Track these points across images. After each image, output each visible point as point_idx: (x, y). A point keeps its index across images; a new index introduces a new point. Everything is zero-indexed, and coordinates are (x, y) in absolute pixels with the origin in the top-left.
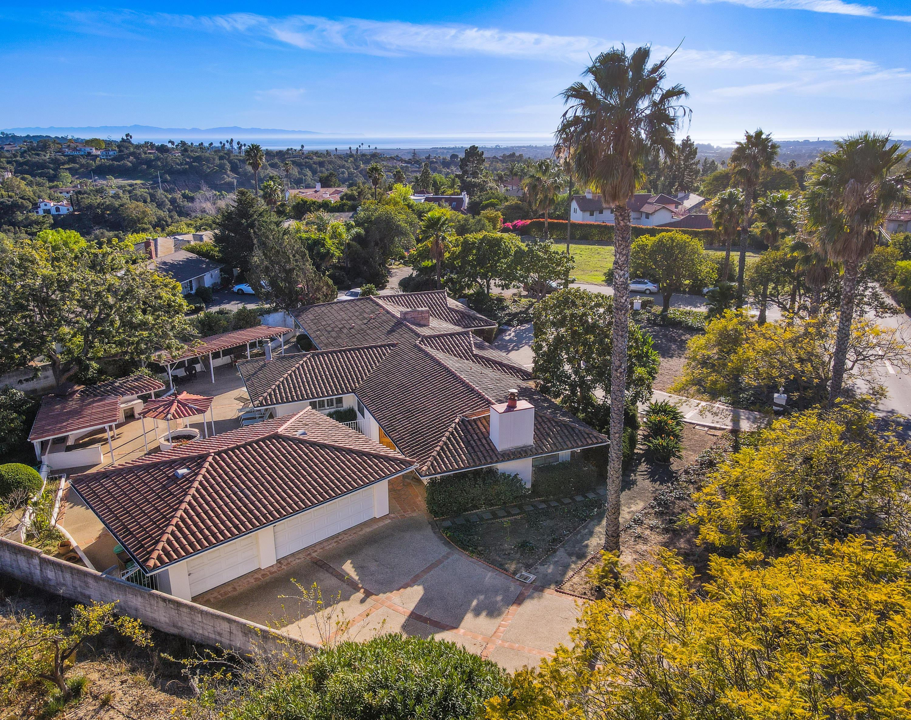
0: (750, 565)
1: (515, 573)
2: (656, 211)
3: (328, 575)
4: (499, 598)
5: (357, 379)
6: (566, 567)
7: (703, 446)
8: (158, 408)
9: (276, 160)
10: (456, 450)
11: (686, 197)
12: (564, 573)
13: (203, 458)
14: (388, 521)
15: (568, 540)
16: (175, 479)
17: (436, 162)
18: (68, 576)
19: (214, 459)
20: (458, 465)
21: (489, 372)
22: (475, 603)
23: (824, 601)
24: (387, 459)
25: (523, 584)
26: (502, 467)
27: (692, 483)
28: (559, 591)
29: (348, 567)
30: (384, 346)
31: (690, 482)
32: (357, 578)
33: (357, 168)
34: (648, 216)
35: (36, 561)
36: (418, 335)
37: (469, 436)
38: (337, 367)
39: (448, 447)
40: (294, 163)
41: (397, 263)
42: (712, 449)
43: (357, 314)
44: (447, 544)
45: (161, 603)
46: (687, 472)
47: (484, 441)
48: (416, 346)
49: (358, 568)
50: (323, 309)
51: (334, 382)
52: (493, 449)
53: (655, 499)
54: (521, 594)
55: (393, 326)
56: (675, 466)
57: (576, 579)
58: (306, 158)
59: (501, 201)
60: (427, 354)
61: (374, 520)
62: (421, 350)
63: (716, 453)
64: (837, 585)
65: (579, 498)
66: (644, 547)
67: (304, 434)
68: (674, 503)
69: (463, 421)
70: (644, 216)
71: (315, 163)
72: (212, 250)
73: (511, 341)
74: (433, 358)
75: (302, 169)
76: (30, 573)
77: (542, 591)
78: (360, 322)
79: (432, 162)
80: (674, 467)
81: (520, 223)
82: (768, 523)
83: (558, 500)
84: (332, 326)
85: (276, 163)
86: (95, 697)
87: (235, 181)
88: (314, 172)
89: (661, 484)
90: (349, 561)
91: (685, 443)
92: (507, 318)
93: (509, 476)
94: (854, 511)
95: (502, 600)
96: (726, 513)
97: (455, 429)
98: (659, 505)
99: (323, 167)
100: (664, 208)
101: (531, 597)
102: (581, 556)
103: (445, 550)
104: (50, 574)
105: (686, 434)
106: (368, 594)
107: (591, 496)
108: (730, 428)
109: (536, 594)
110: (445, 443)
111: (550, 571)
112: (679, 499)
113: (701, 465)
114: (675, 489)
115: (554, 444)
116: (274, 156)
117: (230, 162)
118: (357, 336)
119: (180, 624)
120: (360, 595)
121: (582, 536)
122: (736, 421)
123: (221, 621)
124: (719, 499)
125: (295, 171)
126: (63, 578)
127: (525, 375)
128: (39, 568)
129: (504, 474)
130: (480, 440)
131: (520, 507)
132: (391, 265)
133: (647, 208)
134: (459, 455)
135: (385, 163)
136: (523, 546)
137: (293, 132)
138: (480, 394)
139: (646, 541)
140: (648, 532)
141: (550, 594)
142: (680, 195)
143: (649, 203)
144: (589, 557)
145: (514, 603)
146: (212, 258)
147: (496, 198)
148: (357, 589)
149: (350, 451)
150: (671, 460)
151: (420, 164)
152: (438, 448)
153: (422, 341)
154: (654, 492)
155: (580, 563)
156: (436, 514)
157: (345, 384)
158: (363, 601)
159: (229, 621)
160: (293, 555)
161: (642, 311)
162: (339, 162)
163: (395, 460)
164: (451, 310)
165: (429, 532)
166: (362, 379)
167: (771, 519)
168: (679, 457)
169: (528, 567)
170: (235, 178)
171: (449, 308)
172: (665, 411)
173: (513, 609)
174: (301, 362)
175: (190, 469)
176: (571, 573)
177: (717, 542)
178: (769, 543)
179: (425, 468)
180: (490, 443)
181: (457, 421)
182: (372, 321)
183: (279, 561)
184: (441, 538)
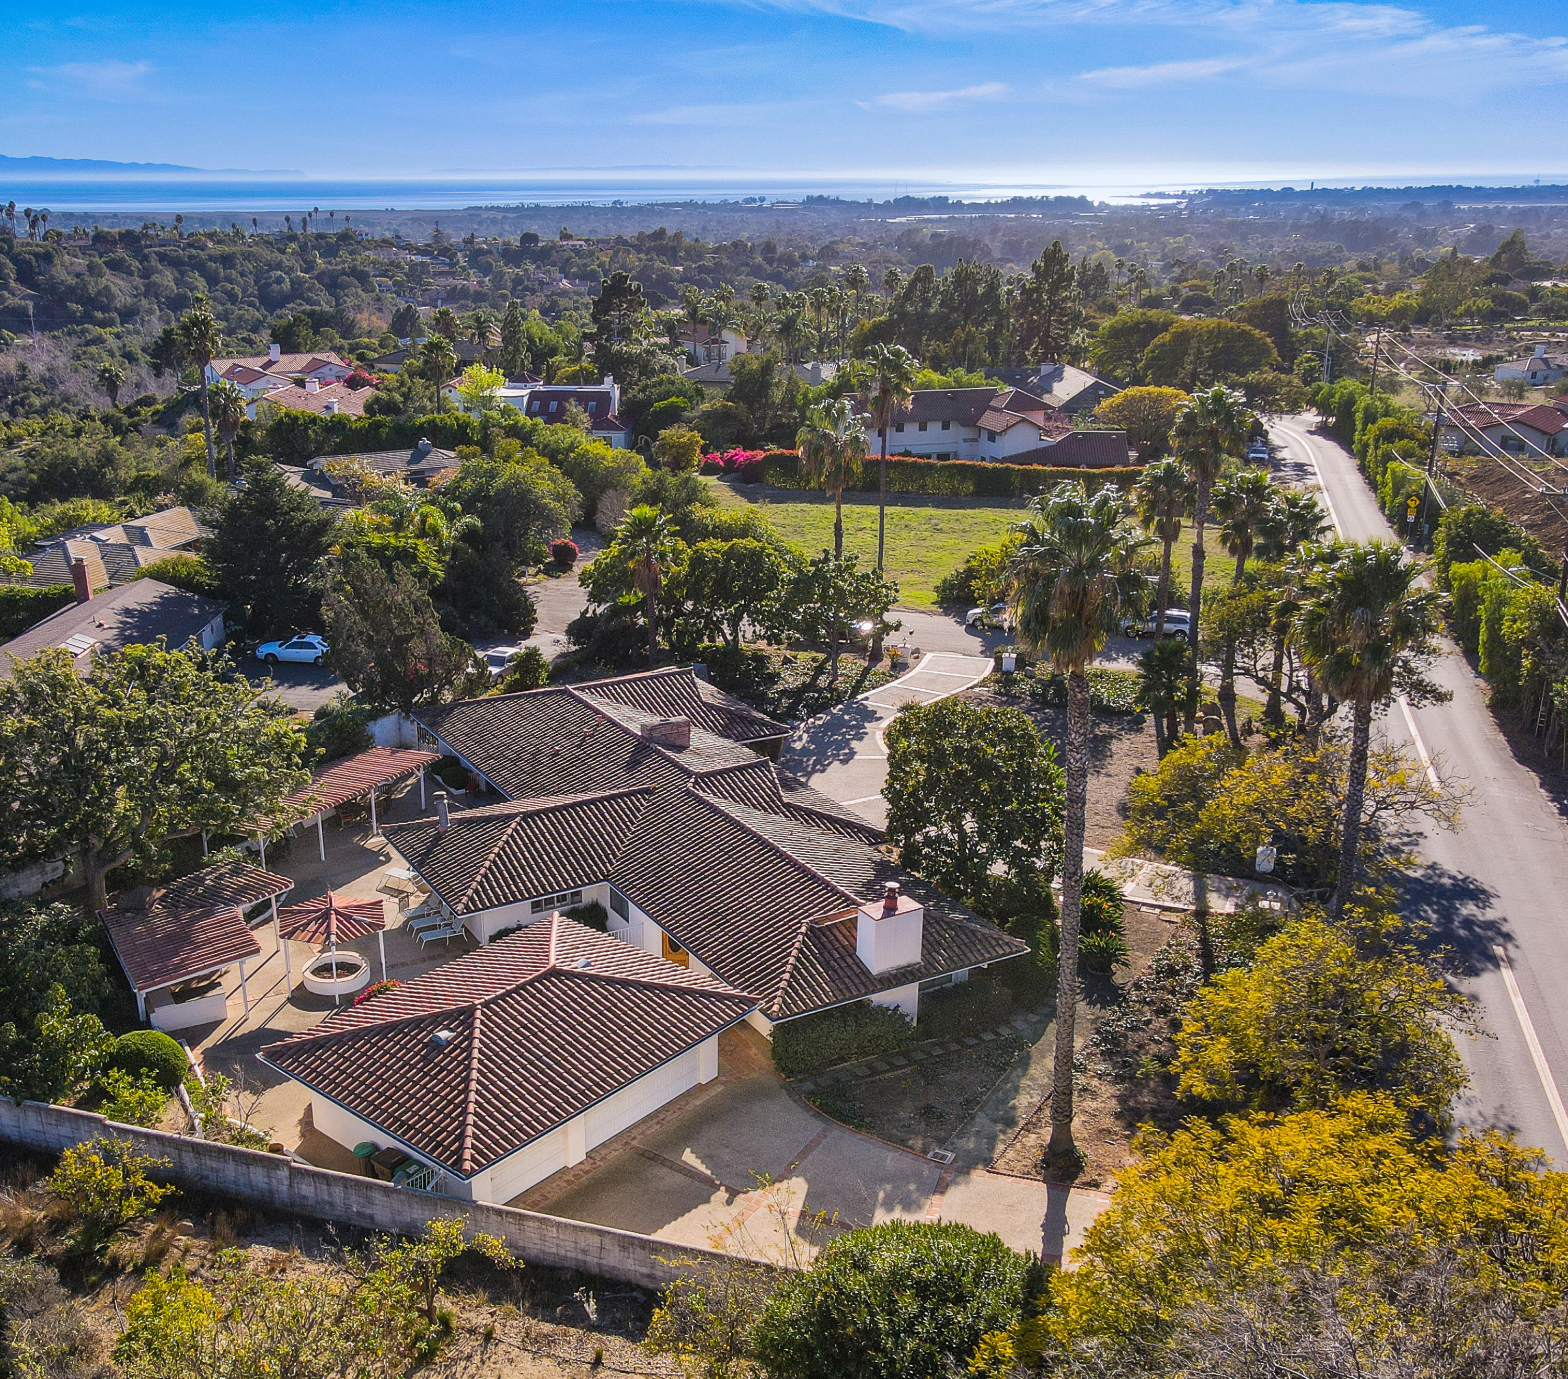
0: (1264, 1125)
1: (925, 1151)
2: (1008, 428)
3: (665, 1170)
4: (912, 1187)
5: (607, 856)
6: (992, 1140)
7: (1156, 942)
8: (308, 924)
9: (120, 252)
10: (812, 976)
11: (1058, 375)
12: (992, 1149)
13: (469, 1012)
14: (720, 1088)
15: (988, 1100)
16: (437, 1046)
17: (489, 252)
18: (338, 1192)
19: (483, 1013)
20: (821, 1000)
21: (814, 833)
22: (881, 1195)
23: (1330, 1153)
24: (721, 997)
25: (940, 1166)
26: (879, 998)
27: (1148, 1003)
28: (993, 1171)
29: (689, 1157)
30: (633, 793)
31: (1144, 1002)
32: (708, 1172)
33: (309, 267)
34: (992, 436)
35: (284, 1173)
36: (689, 774)
37: (826, 955)
38: (568, 836)
39: (801, 974)
40: (162, 258)
41: (532, 570)
42: (1170, 946)
43: (553, 724)
44: (816, 1115)
45: (494, 1218)
46: (1138, 987)
47: (849, 960)
48: (689, 793)
49: (705, 1158)
50: (481, 711)
51: (571, 864)
52: (866, 972)
53: (1098, 1032)
54: (941, 1179)
55: (634, 753)
56: (1119, 977)
57: (1010, 1154)
58: (190, 245)
59: (690, 399)
60: (715, 810)
61: (700, 1088)
62: (701, 801)
63: (1177, 952)
64: (1342, 1138)
65: (988, 1036)
66: (1094, 1105)
67: (588, 965)
68: (1125, 1036)
69: (811, 929)
70: (985, 436)
71: (212, 258)
72: (197, 572)
73: (805, 751)
74: (727, 818)
75: (183, 274)
76: (270, 1191)
77: (968, 1173)
78: (566, 743)
79: (481, 252)
80: (1118, 979)
81: (741, 454)
82: (1268, 1070)
83: (958, 1042)
84: (515, 747)
85: (122, 260)
86: (472, 1331)
87: (30, 304)
88: (212, 280)
89: (1103, 1007)
90: (688, 1150)
91: (1129, 939)
92: (785, 702)
93: (888, 1009)
94: (1368, 1050)
95: (918, 1189)
96: (1216, 1058)
97: (804, 942)
98: (1105, 1040)
99: (233, 266)
100: (1024, 420)
101: (954, 1182)
102: (1010, 1122)
103: (815, 1126)
104: (307, 1189)
105: (1127, 921)
106: (733, 1193)
107: (1005, 1032)
108: (1193, 908)
109: (960, 1179)
110: (795, 967)
111: (972, 1146)
112: (1131, 1029)
113: (1158, 973)
114: (1124, 1014)
115: (951, 958)
116: (114, 243)
117: (15, 259)
118: (573, 770)
119: (521, 1243)
120: (722, 1194)
121: (1005, 1093)
122: (1200, 895)
123: (588, 1235)
124: (1203, 1040)
125: (166, 278)
126: (330, 1194)
127: (873, 837)
128: (286, 1182)
129: (880, 1006)
130: (842, 958)
131: (906, 1054)
132: (523, 574)
133: (989, 420)
134: (820, 985)
135: (372, 255)
136: (927, 1112)
137: (134, 167)
138: (828, 884)
139: (1094, 1095)
140: (1095, 1082)
141: (979, 1176)
142: (1046, 369)
143: (995, 409)
144: (1022, 1123)
145: (934, 1193)
146: (197, 588)
147: (680, 393)
148: (717, 1188)
149: (665, 989)
150: (1114, 966)
151: (452, 256)
152: (786, 976)
153: (696, 783)
154: (1093, 1022)
155: (1011, 1133)
156: (790, 1073)
157: (590, 867)
158: (729, 1202)
159: (600, 1233)
160: (603, 1145)
161: (1018, 675)
162: (268, 255)
163: (731, 997)
164: (710, 707)
165: (785, 1100)
166: (615, 856)
167: (1271, 1064)
168: (1124, 964)
169: (941, 1142)
170: (31, 297)
171: (704, 704)
172: (1095, 887)
173: (936, 1198)
174: (510, 831)
175: (451, 1030)
176: (1001, 1147)
177: (1206, 1095)
178: (1268, 1094)
179: (775, 1008)
180: (859, 963)
181: (803, 929)
182: (589, 740)
183: (589, 1155)
184: (806, 1109)
